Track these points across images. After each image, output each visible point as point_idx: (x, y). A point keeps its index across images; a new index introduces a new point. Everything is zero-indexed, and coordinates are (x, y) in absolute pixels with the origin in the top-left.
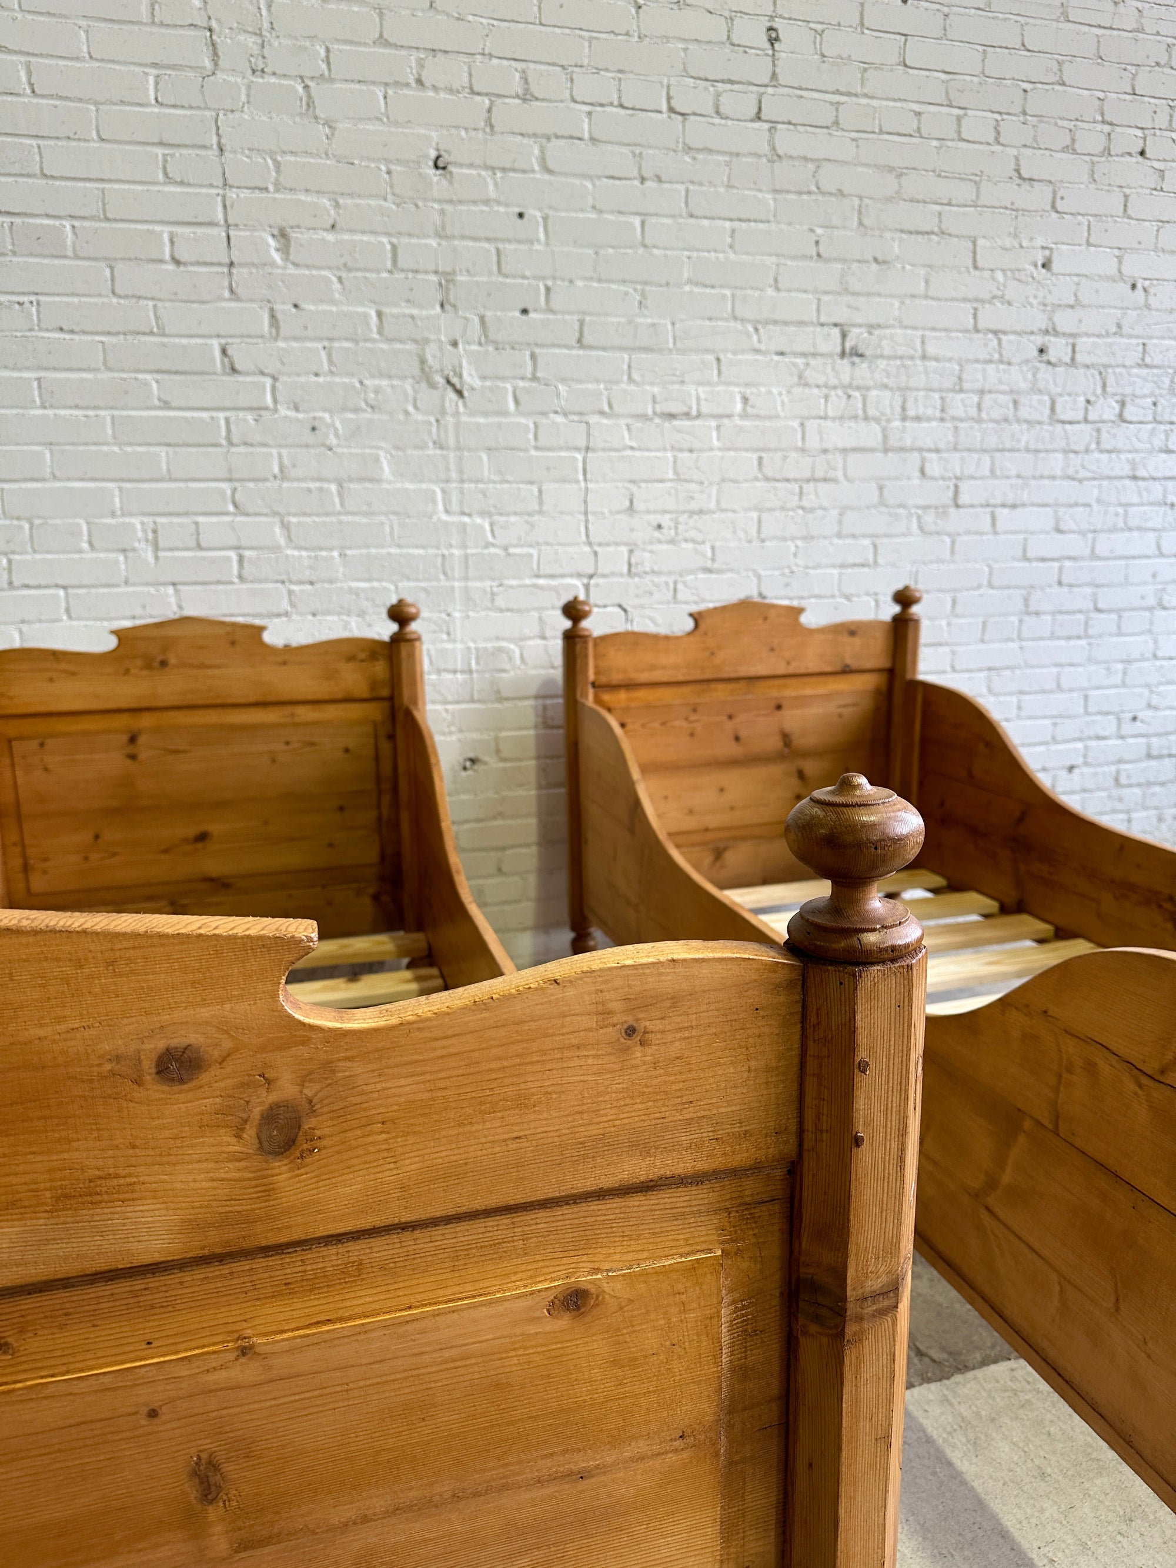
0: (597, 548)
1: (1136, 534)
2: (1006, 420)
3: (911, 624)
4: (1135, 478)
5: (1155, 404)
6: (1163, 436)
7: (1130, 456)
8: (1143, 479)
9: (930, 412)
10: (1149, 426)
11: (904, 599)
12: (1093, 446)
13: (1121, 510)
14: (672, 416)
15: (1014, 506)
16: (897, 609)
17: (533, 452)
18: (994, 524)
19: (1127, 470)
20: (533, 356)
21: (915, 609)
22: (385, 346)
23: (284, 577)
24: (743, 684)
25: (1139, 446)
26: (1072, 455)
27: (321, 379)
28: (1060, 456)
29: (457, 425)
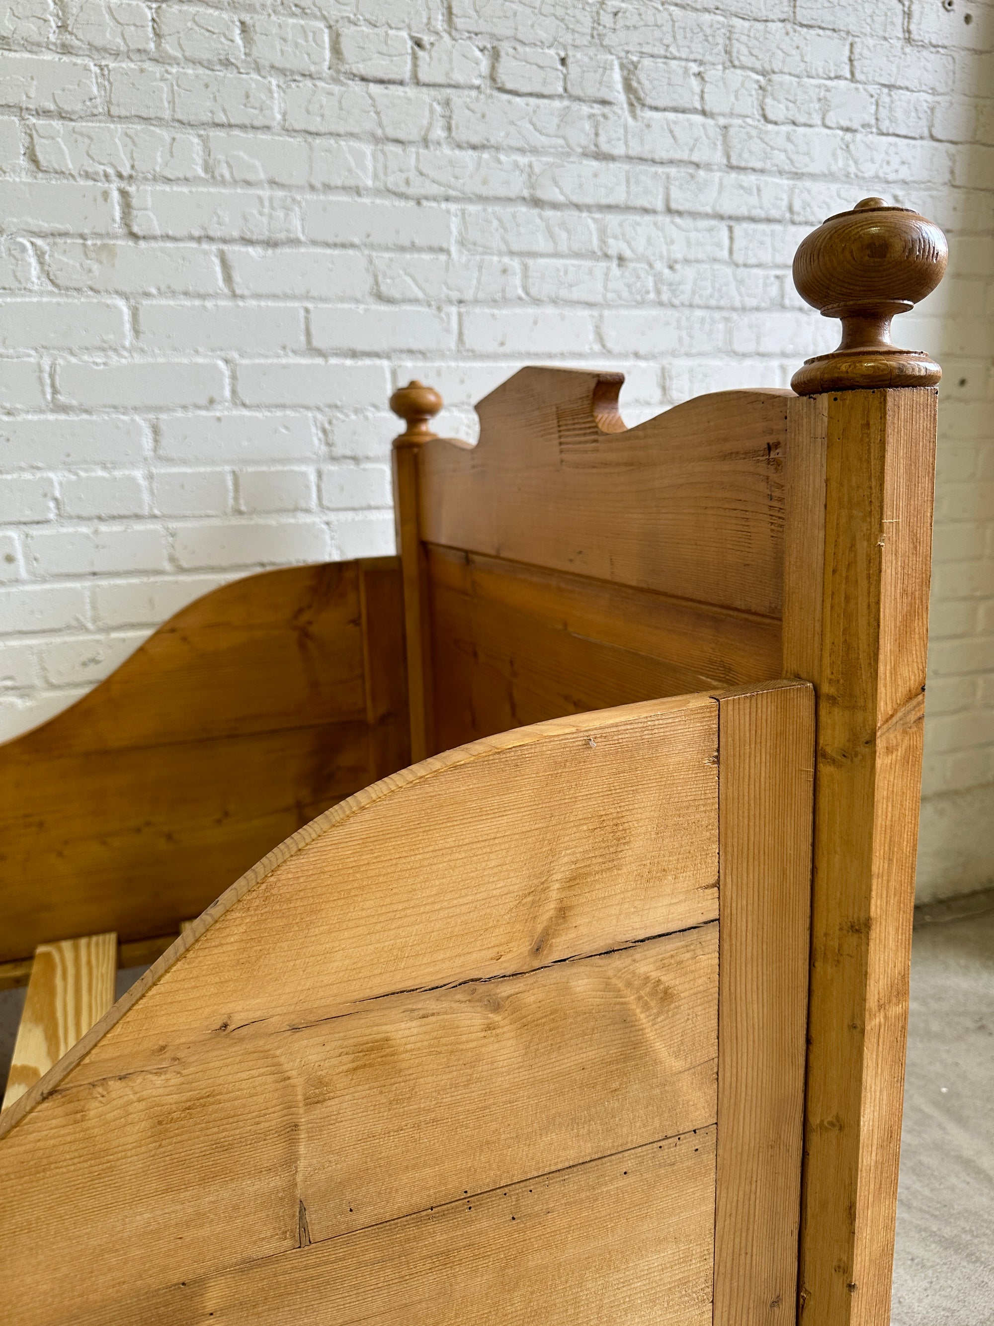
1: (550, 310)
2: (227, 63)
4: (536, 202)
5: (563, 61)
6: (588, 126)
7: (523, 160)
8: (555, 206)
9: (30, 28)
10: (557, 104)
12: (438, 133)
13: (515, 264)
15: (271, 244)
18: (228, 279)
19: (518, 186)
25: (541, 140)
26: (391, 148)
28: (367, 149)
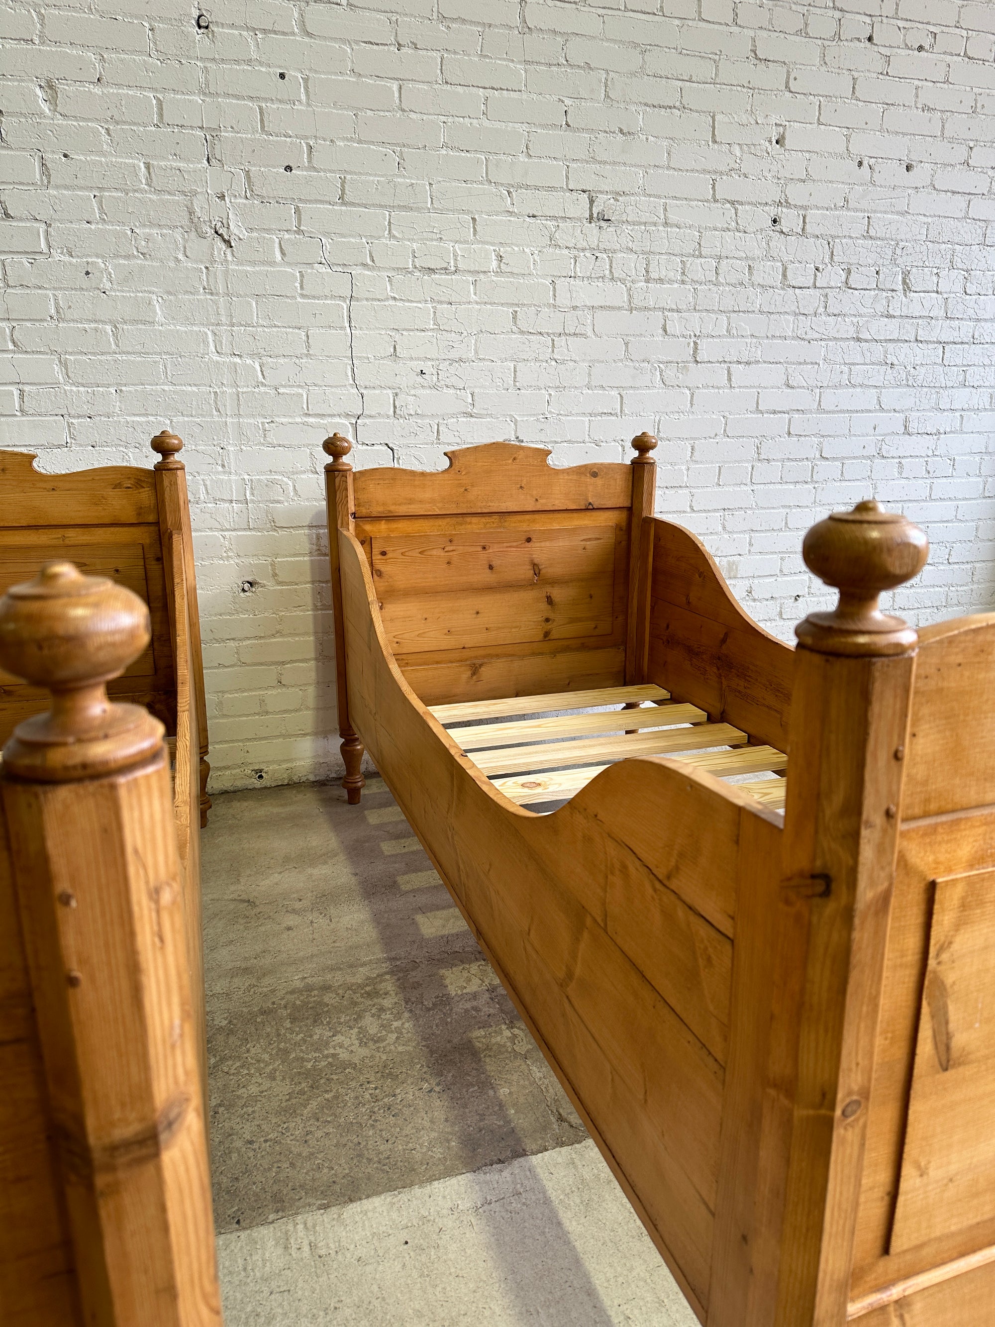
0: (362, 391)
1: (859, 390)
2: (741, 284)
3: (647, 467)
4: (859, 340)
5: (877, 273)
6: (884, 302)
7: (855, 320)
8: (866, 341)
9: (671, 274)
10: (872, 293)
11: (642, 445)
12: (821, 310)
13: (846, 369)
14: (431, 270)
15: (748, 363)
16: (636, 454)
17: (299, 299)
18: (730, 380)
19: (852, 333)
20: (297, 211)
21: (651, 454)
22: (154, 197)
23: (64, 412)
24: (496, 517)
25: (863, 311)
26: (801, 317)
27: (93, 227)
28: (791, 318)
29: (226, 272)
